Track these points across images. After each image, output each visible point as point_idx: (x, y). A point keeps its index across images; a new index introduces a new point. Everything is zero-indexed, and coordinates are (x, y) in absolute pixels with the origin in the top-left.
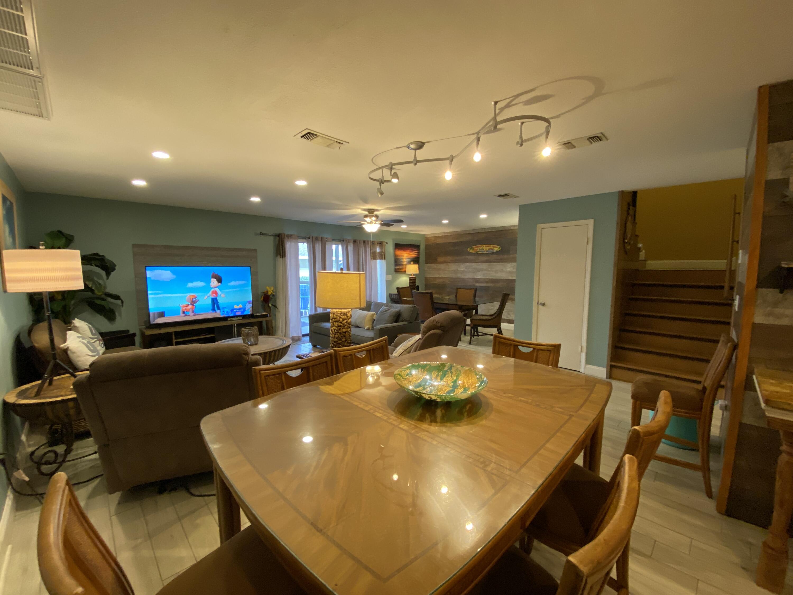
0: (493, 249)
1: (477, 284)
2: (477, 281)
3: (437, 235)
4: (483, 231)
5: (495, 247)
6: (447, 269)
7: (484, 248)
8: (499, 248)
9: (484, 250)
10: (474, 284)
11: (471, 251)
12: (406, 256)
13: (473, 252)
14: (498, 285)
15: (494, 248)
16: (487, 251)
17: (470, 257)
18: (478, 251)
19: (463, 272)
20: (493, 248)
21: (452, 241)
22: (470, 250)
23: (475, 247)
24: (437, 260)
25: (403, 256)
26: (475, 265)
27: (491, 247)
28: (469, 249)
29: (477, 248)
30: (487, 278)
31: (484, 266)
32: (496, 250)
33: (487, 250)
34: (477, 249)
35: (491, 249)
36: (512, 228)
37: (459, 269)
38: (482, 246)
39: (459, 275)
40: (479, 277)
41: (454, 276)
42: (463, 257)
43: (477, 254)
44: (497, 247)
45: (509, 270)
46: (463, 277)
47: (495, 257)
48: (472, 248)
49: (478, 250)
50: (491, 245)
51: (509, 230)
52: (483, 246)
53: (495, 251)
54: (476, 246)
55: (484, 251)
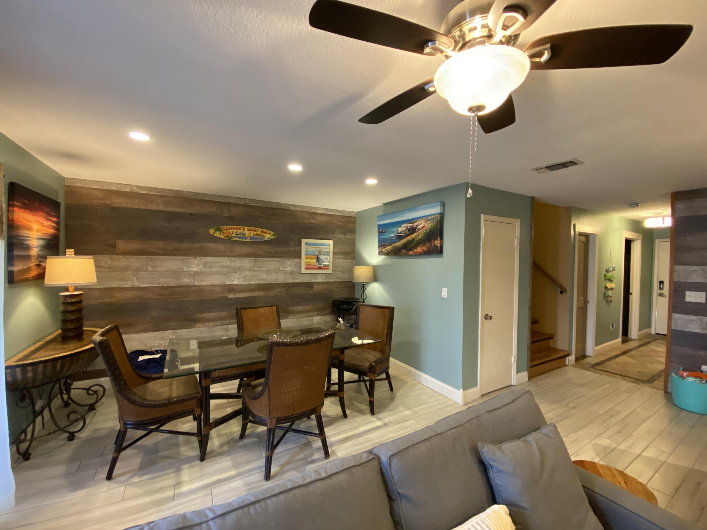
0: (262, 236)
1: (231, 296)
2: (231, 289)
3: (113, 188)
4: (242, 202)
5: (266, 233)
6: (150, 268)
7: (246, 232)
8: (274, 235)
9: (247, 235)
10: (226, 295)
11: (217, 234)
12: (38, 231)
13: (222, 236)
14: (272, 293)
15: (266, 235)
16: (251, 238)
17: (211, 245)
18: (232, 235)
19: (196, 274)
20: (262, 233)
21: (162, 208)
22: (214, 233)
23: (225, 227)
24: (114, 246)
25: (30, 229)
26: (225, 261)
27: (259, 233)
28: (211, 231)
29: (231, 231)
30: (252, 283)
31: (247, 262)
32: (268, 238)
33: (252, 235)
34: (229, 232)
35: (258, 235)
36: (291, 208)
37: (185, 269)
38: (242, 229)
39: (186, 281)
40: (236, 282)
41: (171, 282)
42: (197, 245)
43: (229, 241)
44: (269, 234)
45: (288, 269)
46: (196, 283)
47: (266, 248)
48: (218, 230)
49: (234, 235)
50: (260, 229)
51: (287, 210)
52: (244, 230)
53: (266, 239)
54: (229, 227)
55: (246, 238)
